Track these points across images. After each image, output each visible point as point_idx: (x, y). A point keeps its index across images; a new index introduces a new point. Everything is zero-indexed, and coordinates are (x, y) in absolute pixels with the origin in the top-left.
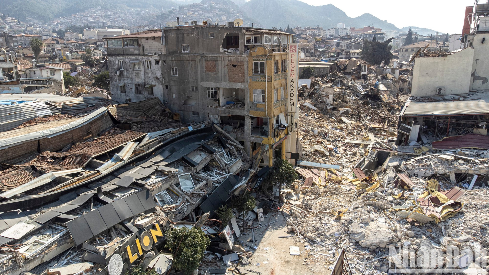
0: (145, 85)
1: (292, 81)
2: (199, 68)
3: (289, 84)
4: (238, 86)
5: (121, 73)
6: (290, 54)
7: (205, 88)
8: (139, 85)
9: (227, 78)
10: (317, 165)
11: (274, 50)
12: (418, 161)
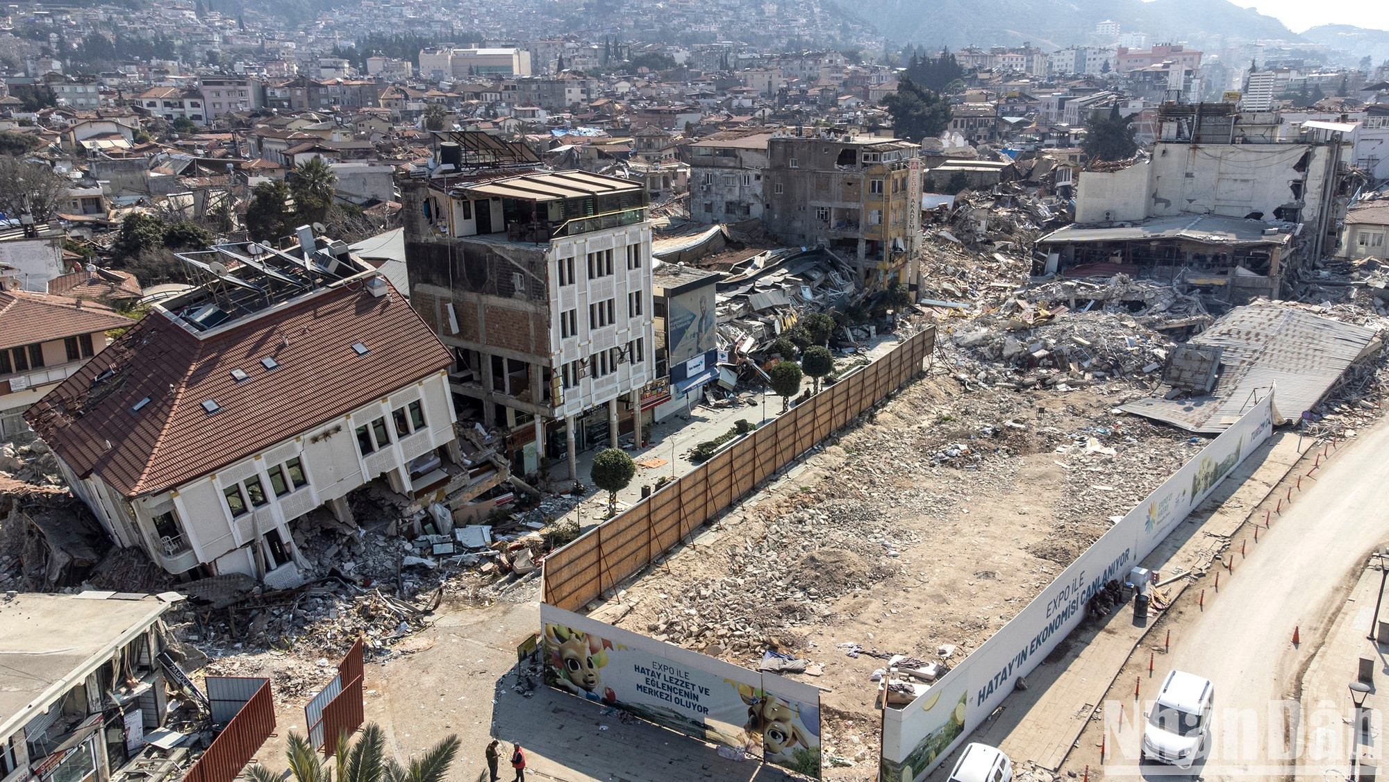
0: (740, 203)
1: (913, 201)
2: (809, 186)
3: (909, 204)
4: (853, 205)
5: (709, 188)
6: (911, 171)
7: (815, 208)
8: (731, 203)
9: (841, 197)
10: (943, 303)
11: (893, 169)
12: (1043, 289)
